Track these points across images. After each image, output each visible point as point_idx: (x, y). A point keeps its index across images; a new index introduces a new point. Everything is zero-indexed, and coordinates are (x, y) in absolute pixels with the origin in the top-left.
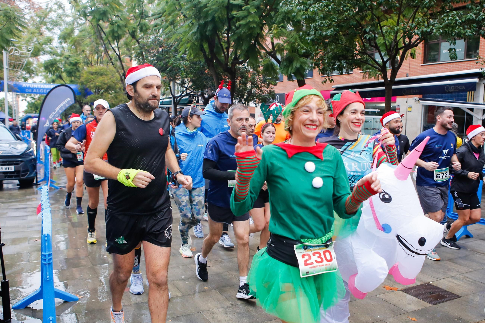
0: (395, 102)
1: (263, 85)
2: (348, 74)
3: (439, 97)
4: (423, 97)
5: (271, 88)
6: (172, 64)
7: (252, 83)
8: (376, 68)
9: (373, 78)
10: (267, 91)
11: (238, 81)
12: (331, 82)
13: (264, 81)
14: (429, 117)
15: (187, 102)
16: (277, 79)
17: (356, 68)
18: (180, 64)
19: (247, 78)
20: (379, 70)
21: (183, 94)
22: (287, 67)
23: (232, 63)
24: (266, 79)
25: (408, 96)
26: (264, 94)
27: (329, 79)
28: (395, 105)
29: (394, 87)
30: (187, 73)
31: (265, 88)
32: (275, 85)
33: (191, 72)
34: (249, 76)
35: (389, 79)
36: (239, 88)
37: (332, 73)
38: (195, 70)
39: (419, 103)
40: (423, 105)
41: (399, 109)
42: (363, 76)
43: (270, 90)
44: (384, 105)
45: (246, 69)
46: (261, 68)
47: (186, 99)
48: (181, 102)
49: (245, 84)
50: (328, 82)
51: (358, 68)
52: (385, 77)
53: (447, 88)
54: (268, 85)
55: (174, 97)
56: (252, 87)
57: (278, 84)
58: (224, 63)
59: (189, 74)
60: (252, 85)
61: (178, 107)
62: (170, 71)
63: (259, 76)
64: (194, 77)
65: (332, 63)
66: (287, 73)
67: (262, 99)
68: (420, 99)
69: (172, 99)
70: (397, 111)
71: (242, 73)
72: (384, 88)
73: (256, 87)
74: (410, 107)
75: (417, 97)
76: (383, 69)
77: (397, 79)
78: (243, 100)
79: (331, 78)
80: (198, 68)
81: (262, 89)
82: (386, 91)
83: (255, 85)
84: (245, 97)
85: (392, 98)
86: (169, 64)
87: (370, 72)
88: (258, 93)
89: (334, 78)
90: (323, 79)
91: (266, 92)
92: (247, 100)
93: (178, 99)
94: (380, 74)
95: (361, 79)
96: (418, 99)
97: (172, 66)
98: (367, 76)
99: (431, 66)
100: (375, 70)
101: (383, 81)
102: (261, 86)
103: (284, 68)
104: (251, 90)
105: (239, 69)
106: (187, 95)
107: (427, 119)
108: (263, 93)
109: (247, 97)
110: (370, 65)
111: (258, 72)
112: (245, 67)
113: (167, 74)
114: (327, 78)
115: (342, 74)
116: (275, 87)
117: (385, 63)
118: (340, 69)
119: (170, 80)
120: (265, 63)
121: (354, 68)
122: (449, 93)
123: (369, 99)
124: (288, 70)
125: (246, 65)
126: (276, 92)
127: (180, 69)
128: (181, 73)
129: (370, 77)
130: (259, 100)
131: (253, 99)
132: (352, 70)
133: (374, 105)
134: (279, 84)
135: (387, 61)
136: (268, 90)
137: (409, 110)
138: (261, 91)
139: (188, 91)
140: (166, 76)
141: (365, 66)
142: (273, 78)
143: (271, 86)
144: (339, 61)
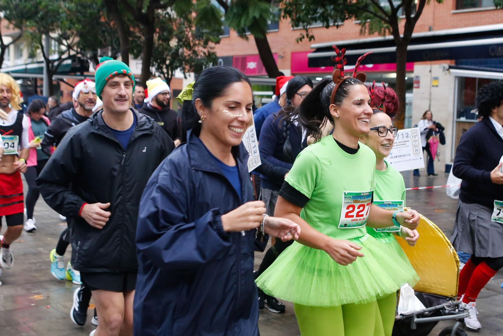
0: (412, 72)
1: (197, 42)
2: (338, 26)
3: (481, 64)
4: (457, 63)
5: (211, 48)
6: (46, 6)
7: (180, 40)
8: (381, 18)
9: (376, 33)
10: (204, 53)
11: (156, 37)
12: (310, 40)
13: (198, 36)
14: (466, 95)
15: (68, 69)
16: (221, 32)
17: (350, 17)
18: (60, 7)
19: (171, 32)
20: (386, 22)
21: (64, 57)
22: (239, 16)
23: (149, 8)
24: (202, 33)
25: (433, 62)
26: (199, 57)
27: (307, 35)
28: (412, 75)
29: (410, 47)
30: (71, 22)
31: (201, 48)
32: (218, 42)
33: (79, 21)
34: (175, 28)
35: (402, 36)
36: (158, 48)
37: (310, 24)
38: (84, 16)
39: (450, 73)
40: (456, 77)
41: (418, 82)
42: (361, 31)
43: (209, 52)
44: (394, 75)
45: (170, 16)
46: (194, 15)
47: (67, 65)
48: (59, 70)
49: (167, 40)
50: (306, 39)
51: (353, 18)
52: (395, 32)
53: (493, 50)
54: (206, 43)
55: (48, 62)
56: (179, 46)
57: (222, 42)
58: (135, 7)
59: (74, 24)
60: (178, 42)
61: (54, 77)
62: (42, 18)
63: (190, 27)
64: (84, 27)
65: (312, 10)
66: (238, 25)
67: (196, 66)
68: (451, 67)
69: (44, 65)
70: (415, 85)
71: (163, 22)
72: (393, 49)
73: (186, 46)
74: (436, 79)
75: (446, 64)
76: (393, 20)
77: (415, 35)
78: (164, 66)
79: (311, 34)
80: (91, 14)
81: (196, 49)
82: (398, 55)
83: (184, 42)
84: (168, 62)
85: (407, 64)
86: (41, 7)
87: (371, 25)
88: (189, 55)
89: (315, 33)
90: (297, 34)
91: (202, 54)
92: (172, 67)
93: (56, 64)
94: (387, 27)
95: (358, 34)
96: (447, 66)
97: (46, 10)
98: (367, 31)
99: (467, 14)
100: (380, 22)
101: (391, 37)
102: (195, 45)
103: (233, 18)
104: (177, 50)
105: (158, 16)
106: (70, 57)
107: (463, 98)
108: (197, 55)
109: (171, 63)
110: (371, 12)
111: (189, 22)
112: (168, 13)
113: (37, 22)
114: (304, 33)
115: (327, 27)
116: (217, 46)
117: (395, 10)
118: (325, 19)
119: (42, 33)
120: (202, 7)
121: (347, 19)
122: (496, 57)
123: (370, 66)
124: (240, 21)
125: (169, 10)
126: (218, 55)
127: (59, 14)
128: (62, 22)
129: (371, 33)
130: (191, 67)
131: (181, 65)
132: (343, 20)
133: (379, 76)
134: (224, 41)
135: (399, 7)
136: (205, 50)
137: (435, 83)
138: (195, 52)
139: (72, 53)
140: (34, 26)
141: (364, 15)
142: (214, 30)
143: (211, 44)
144: (323, 6)
